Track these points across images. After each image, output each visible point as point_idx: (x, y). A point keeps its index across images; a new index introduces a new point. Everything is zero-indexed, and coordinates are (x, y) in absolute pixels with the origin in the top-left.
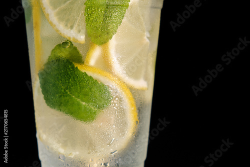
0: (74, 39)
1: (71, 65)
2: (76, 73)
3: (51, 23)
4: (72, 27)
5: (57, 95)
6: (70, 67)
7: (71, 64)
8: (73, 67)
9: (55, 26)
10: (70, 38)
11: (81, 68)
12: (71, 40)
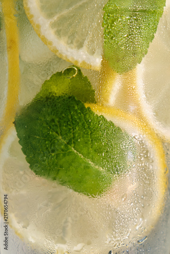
0: (84, 63)
1: (77, 105)
2: (87, 116)
3: (44, 40)
4: (80, 46)
5: (53, 154)
6: (76, 108)
7: (78, 103)
8: (83, 108)
9: (50, 43)
10: (77, 62)
11: (96, 110)
12: (79, 65)
